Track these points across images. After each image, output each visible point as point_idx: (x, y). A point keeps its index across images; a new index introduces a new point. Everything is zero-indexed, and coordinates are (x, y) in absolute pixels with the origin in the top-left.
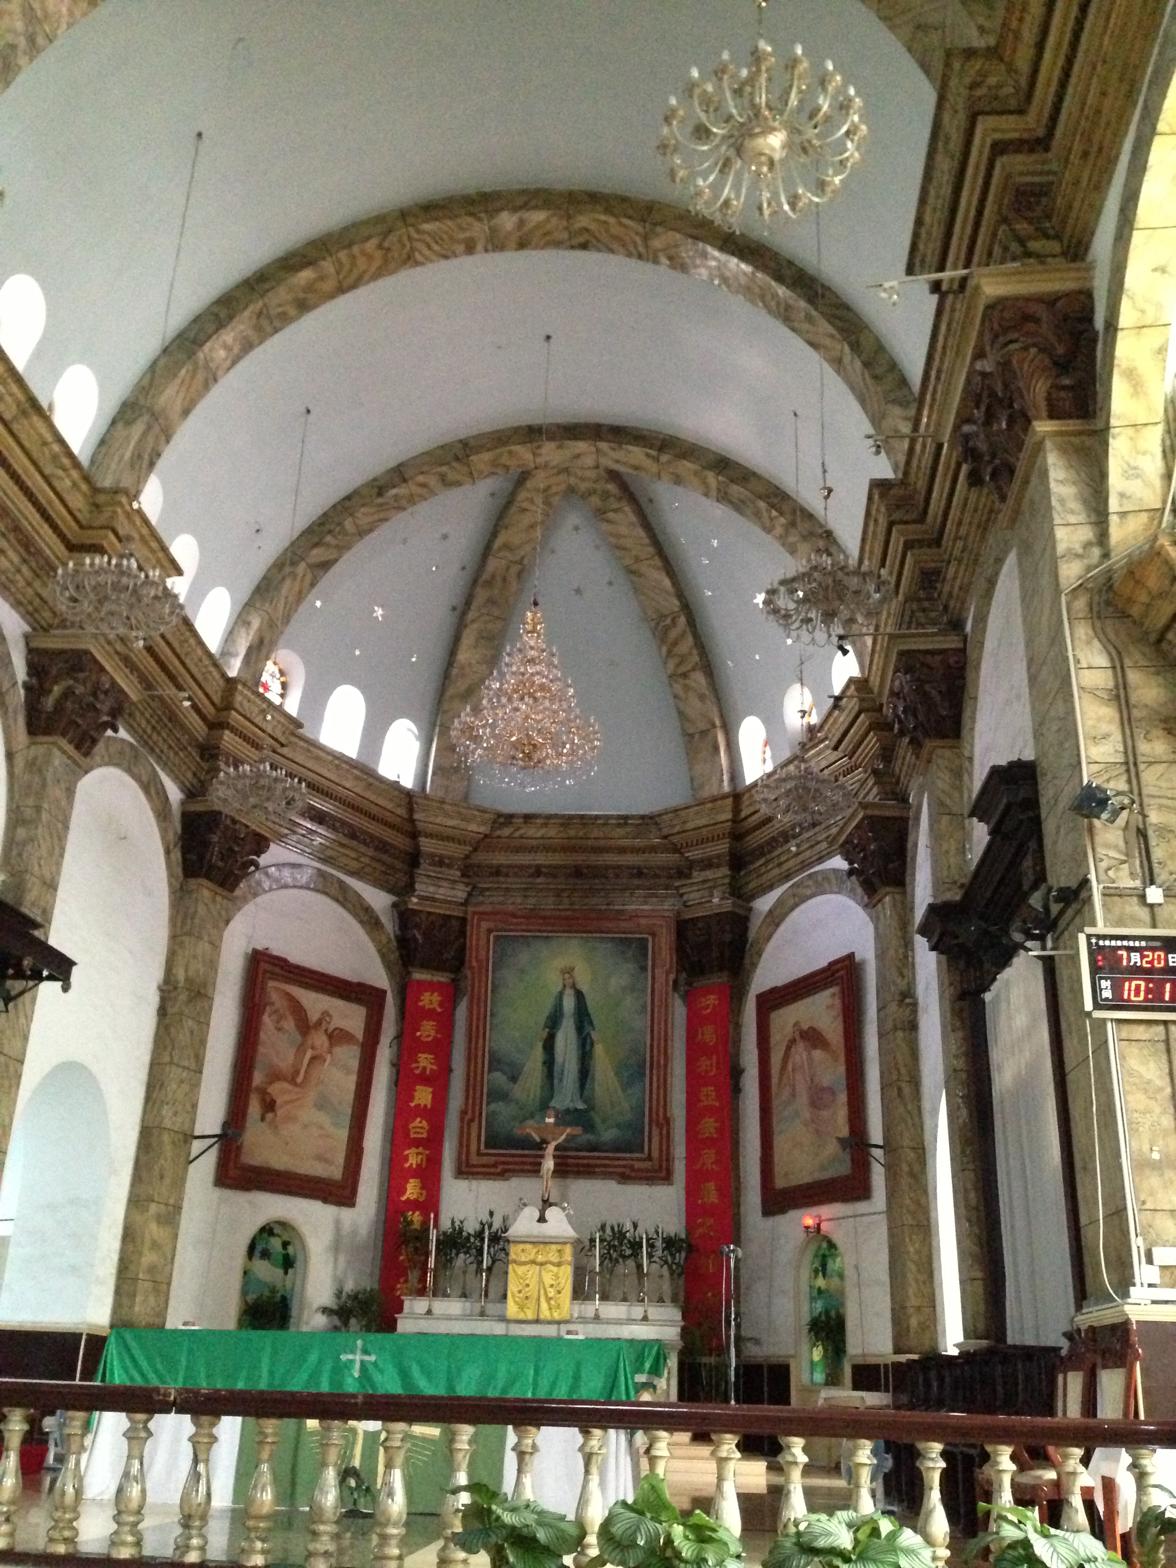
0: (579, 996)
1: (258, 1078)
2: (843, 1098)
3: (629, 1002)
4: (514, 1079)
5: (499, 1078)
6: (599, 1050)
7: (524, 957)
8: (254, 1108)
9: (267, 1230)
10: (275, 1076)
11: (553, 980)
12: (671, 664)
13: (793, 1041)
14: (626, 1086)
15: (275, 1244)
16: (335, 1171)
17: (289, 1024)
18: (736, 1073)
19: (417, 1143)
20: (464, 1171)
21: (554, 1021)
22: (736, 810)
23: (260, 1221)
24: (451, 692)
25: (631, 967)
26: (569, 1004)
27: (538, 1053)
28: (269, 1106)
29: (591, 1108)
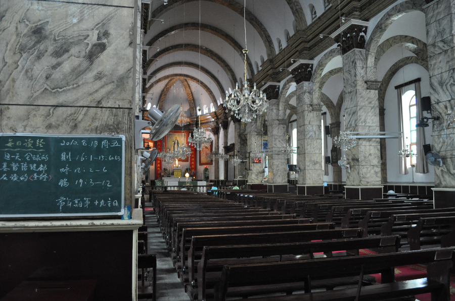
3: (183, 141)
7: (170, 136)
11: (174, 139)
13: (204, 148)
21: (174, 144)
25: (184, 137)
26: (176, 142)
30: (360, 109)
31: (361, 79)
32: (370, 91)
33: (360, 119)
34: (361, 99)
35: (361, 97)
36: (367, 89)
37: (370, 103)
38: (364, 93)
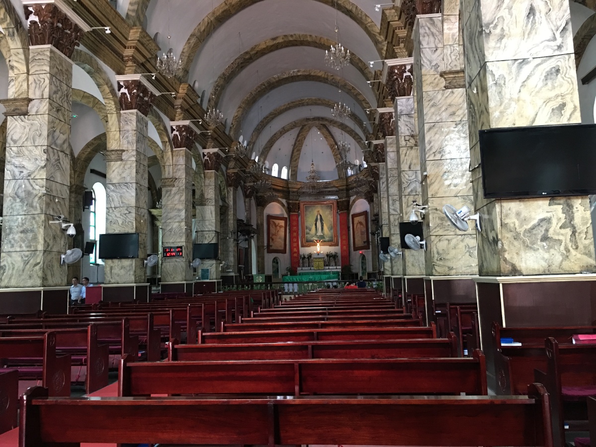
0: (321, 216)
1: (271, 236)
2: (366, 233)
3: (330, 216)
4: (310, 230)
5: (308, 230)
6: (324, 225)
7: (310, 209)
8: (271, 241)
9: (274, 259)
10: (273, 235)
11: (315, 213)
12: (334, 153)
13: (358, 223)
14: (330, 231)
15: (275, 260)
16: (282, 248)
17: (274, 226)
18: (349, 228)
19: (295, 242)
20: (303, 246)
21: (316, 220)
22: (347, 181)
23: (273, 258)
24: (292, 160)
25: (329, 210)
26: (319, 217)
27: (314, 226)
28: (273, 240)
29: (324, 234)
30: (430, 129)
31: (432, 72)
32: (452, 92)
33: (430, 149)
34: (433, 110)
35: (433, 106)
36: (446, 87)
37: (453, 114)
38: (439, 96)
